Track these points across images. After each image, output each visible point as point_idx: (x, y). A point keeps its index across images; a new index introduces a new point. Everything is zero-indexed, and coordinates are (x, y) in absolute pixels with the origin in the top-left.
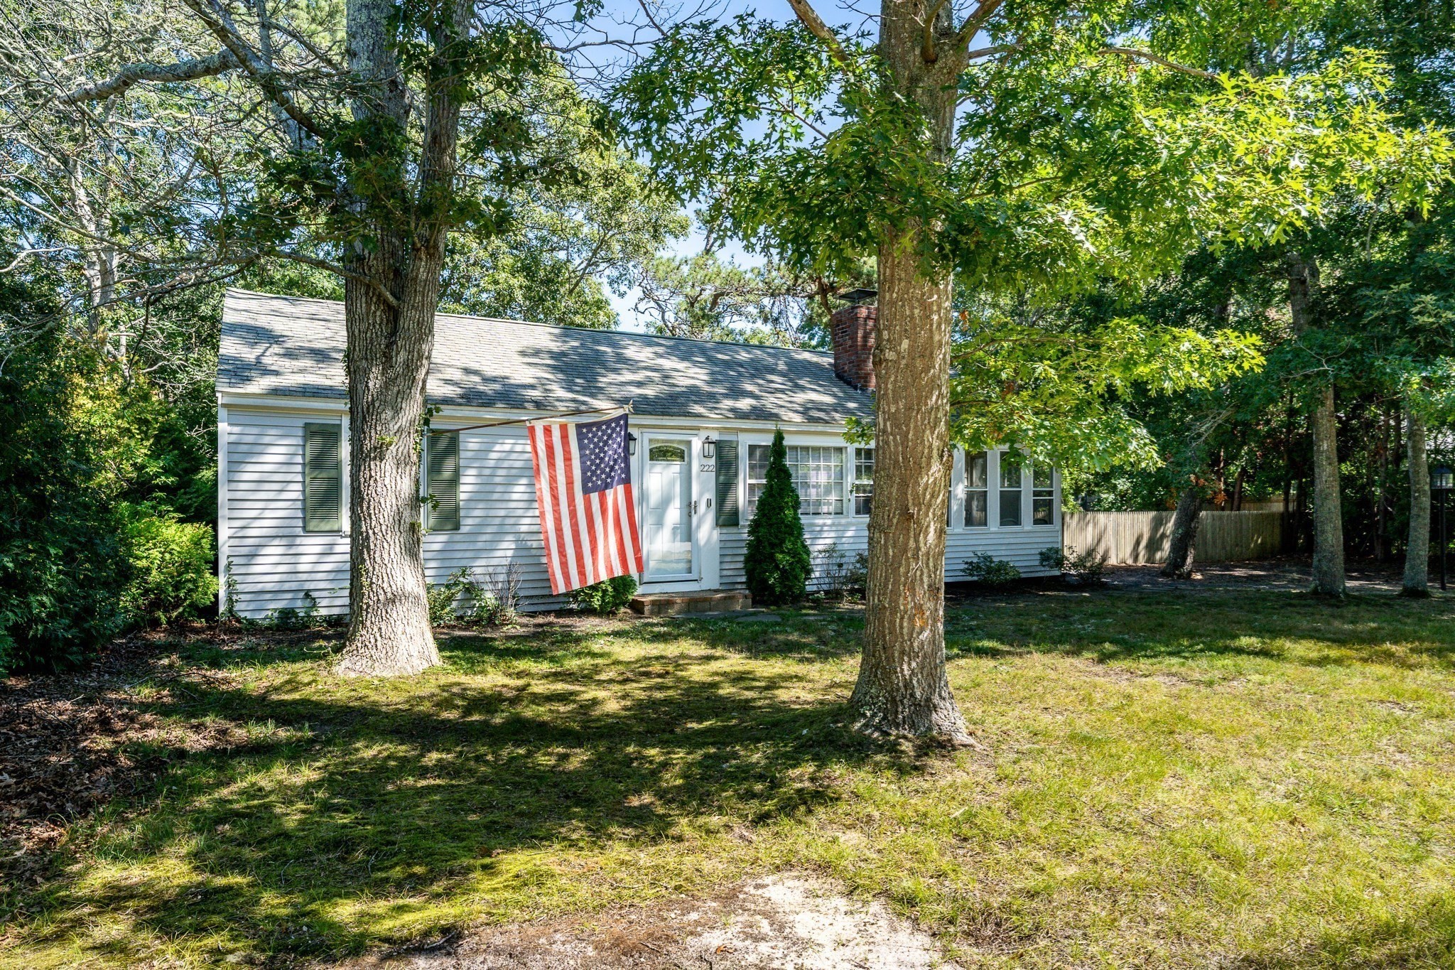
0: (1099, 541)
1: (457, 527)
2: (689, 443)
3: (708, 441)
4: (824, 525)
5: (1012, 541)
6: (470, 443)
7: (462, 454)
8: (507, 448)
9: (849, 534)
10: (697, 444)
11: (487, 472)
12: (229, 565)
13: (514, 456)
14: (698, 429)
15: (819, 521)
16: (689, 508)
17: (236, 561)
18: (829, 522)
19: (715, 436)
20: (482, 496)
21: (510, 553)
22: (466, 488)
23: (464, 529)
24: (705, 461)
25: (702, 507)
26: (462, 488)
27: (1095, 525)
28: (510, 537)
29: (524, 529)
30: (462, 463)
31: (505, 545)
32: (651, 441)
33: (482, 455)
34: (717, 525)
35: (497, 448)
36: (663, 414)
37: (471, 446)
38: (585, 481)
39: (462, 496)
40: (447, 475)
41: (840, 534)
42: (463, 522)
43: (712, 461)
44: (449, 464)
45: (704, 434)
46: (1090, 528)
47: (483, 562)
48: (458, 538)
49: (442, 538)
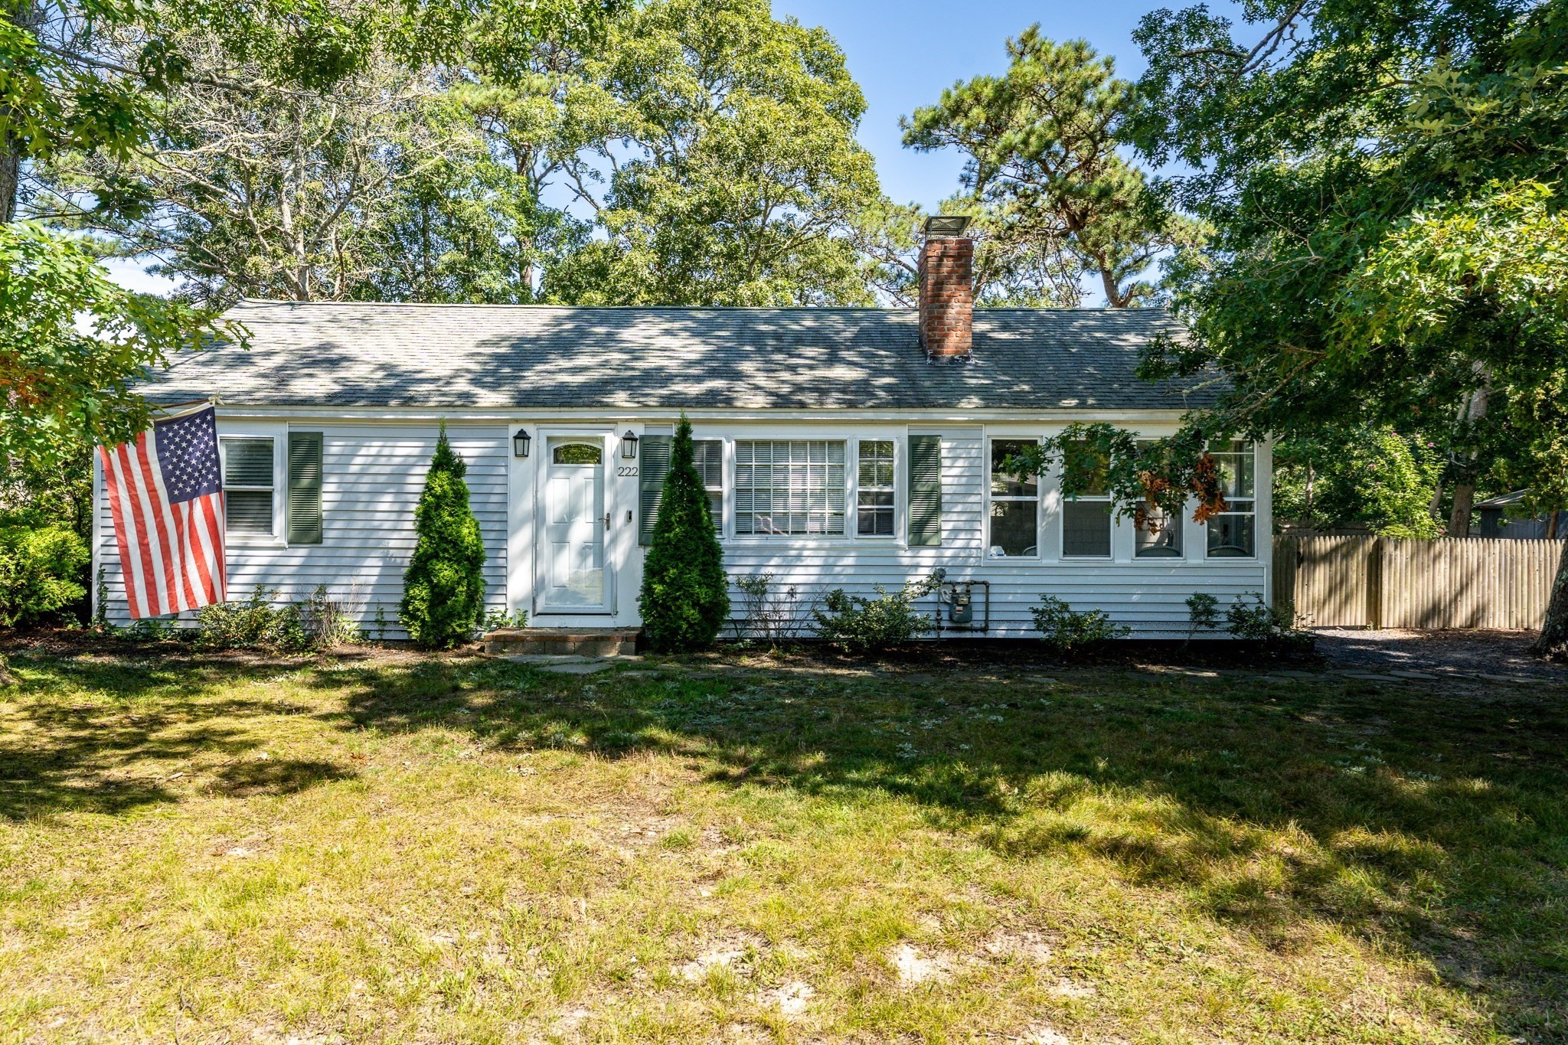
0: (1464, 588)
1: (319, 540)
2: (602, 440)
3: (629, 438)
4: (803, 548)
5: (1156, 580)
6: (334, 448)
7: (326, 460)
8: (373, 451)
9: (850, 561)
10: (611, 443)
11: (352, 479)
12: (101, 573)
13: (383, 460)
14: (615, 422)
15: (798, 543)
16: (604, 521)
17: (108, 569)
18: (811, 544)
19: (639, 431)
20: (345, 506)
21: (377, 571)
22: (328, 497)
23: (327, 543)
24: (624, 463)
25: (619, 520)
26: (325, 497)
27: (1453, 559)
28: (378, 553)
29: (392, 543)
30: (325, 469)
31: (369, 562)
32: (549, 439)
33: (343, 460)
34: (641, 544)
35: (363, 451)
36: (562, 405)
37: (334, 450)
38: (170, 488)
39: (325, 506)
40: (305, 482)
41: (831, 561)
42: (327, 534)
43: (635, 463)
44: (310, 470)
45: (623, 429)
46: (1443, 565)
47: (345, 580)
48: (320, 552)
49: (302, 552)
